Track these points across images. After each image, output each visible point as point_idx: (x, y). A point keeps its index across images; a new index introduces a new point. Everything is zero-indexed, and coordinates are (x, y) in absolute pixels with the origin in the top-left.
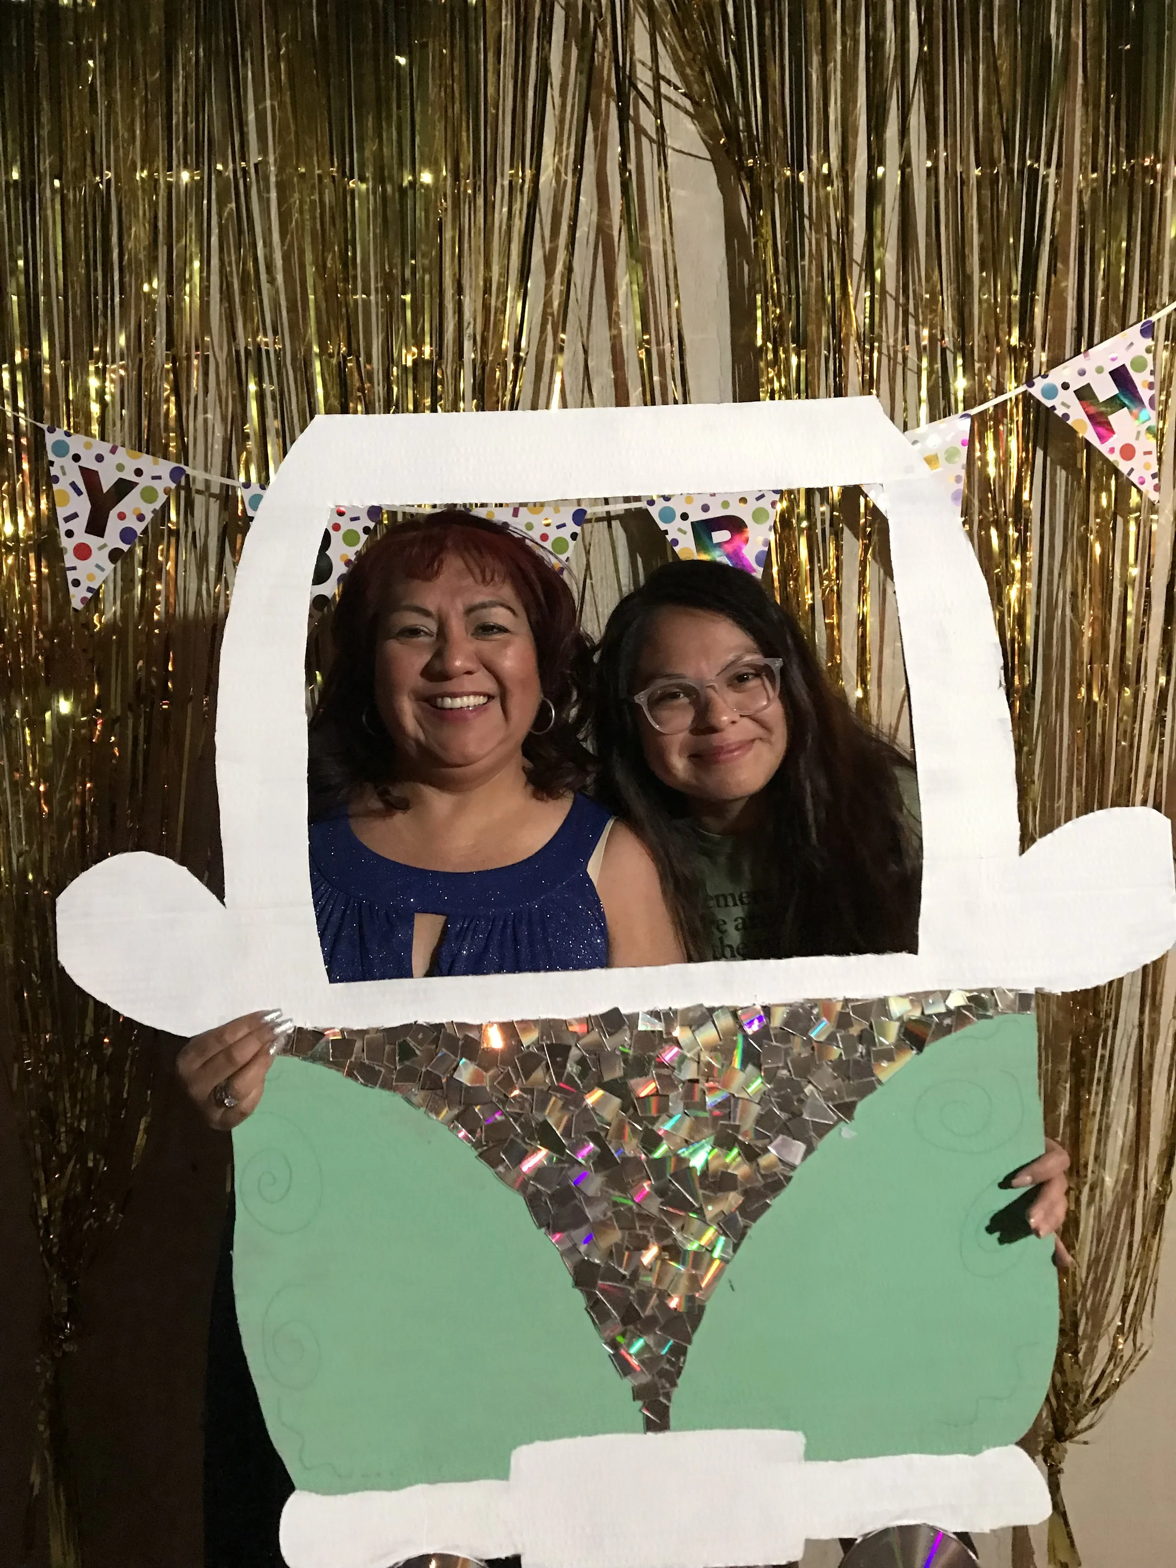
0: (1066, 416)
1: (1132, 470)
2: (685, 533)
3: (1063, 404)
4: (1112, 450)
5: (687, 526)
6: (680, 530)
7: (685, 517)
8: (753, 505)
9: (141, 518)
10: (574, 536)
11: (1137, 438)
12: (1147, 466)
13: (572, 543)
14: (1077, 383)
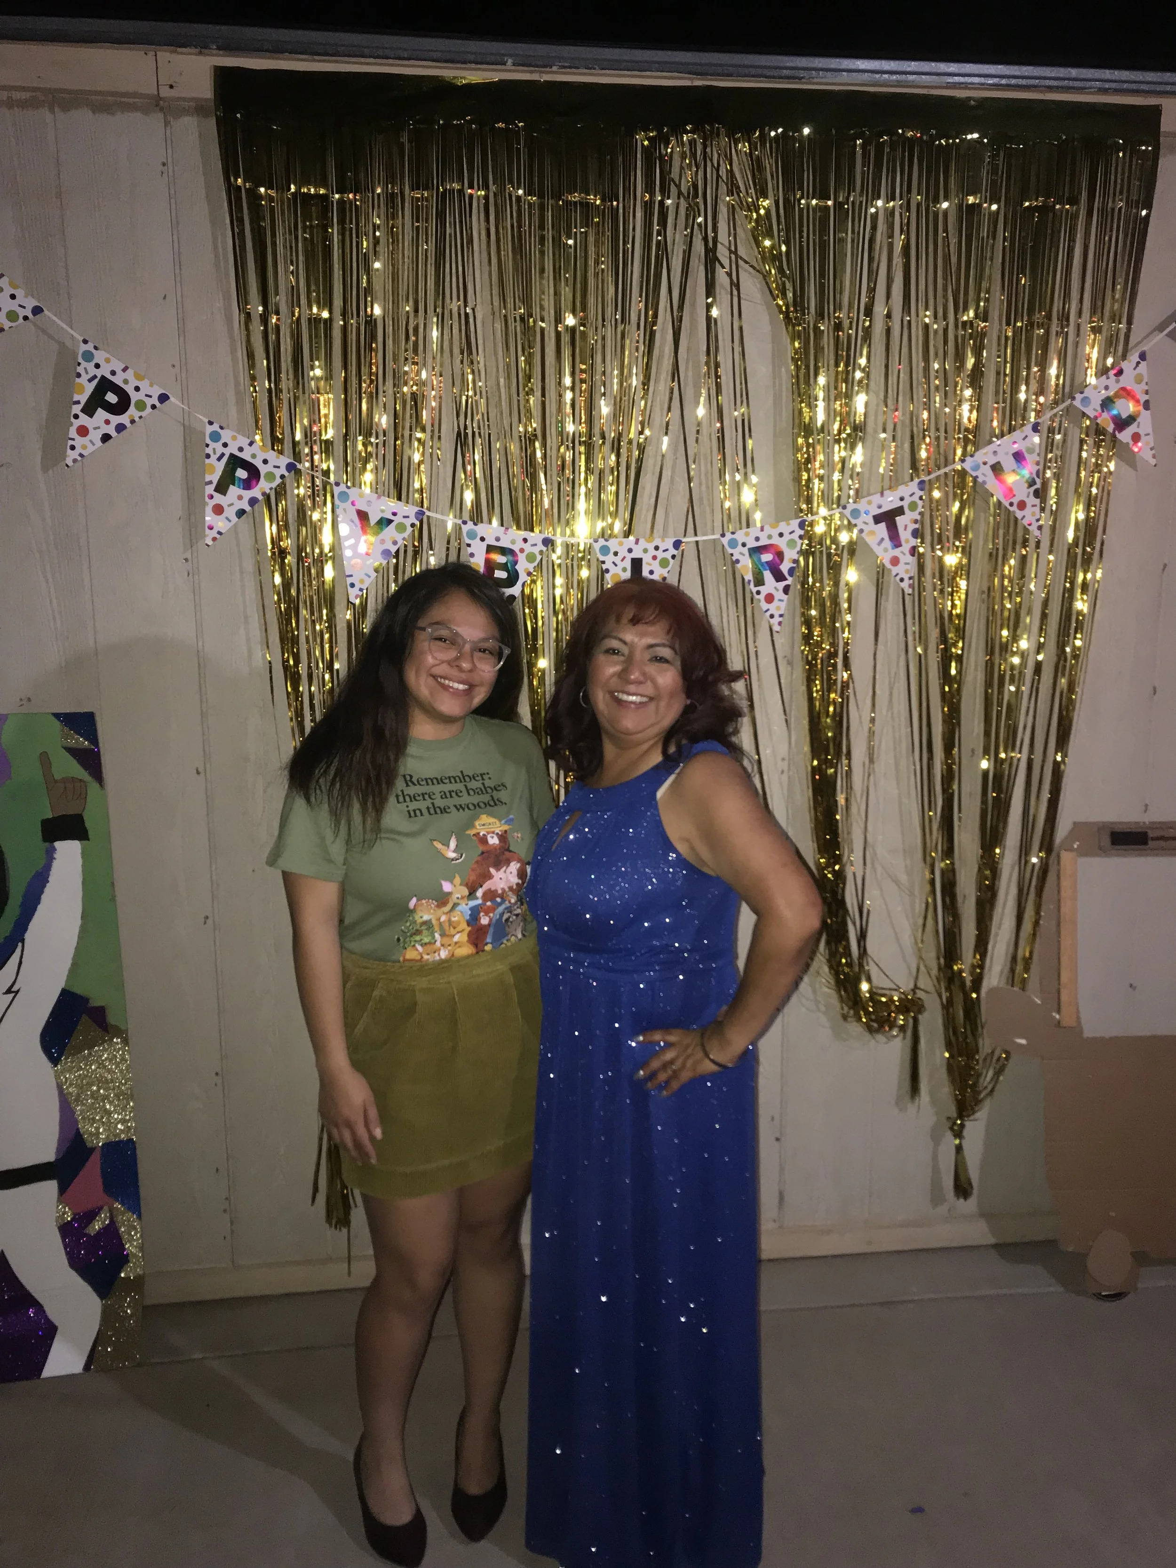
0: (984, 482)
1: (1024, 517)
2: (744, 555)
3: (983, 474)
4: (1011, 504)
5: (745, 550)
6: (741, 553)
7: (744, 545)
8: (787, 537)
9: (395, 543)
10: (673, 557)
11: (1028, 497)
12: (1033, 514)
13: (671, 561)
14: (992, 461)
